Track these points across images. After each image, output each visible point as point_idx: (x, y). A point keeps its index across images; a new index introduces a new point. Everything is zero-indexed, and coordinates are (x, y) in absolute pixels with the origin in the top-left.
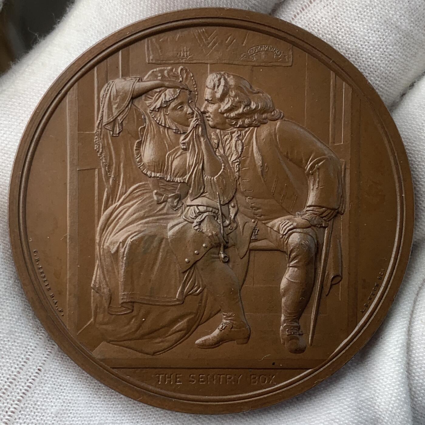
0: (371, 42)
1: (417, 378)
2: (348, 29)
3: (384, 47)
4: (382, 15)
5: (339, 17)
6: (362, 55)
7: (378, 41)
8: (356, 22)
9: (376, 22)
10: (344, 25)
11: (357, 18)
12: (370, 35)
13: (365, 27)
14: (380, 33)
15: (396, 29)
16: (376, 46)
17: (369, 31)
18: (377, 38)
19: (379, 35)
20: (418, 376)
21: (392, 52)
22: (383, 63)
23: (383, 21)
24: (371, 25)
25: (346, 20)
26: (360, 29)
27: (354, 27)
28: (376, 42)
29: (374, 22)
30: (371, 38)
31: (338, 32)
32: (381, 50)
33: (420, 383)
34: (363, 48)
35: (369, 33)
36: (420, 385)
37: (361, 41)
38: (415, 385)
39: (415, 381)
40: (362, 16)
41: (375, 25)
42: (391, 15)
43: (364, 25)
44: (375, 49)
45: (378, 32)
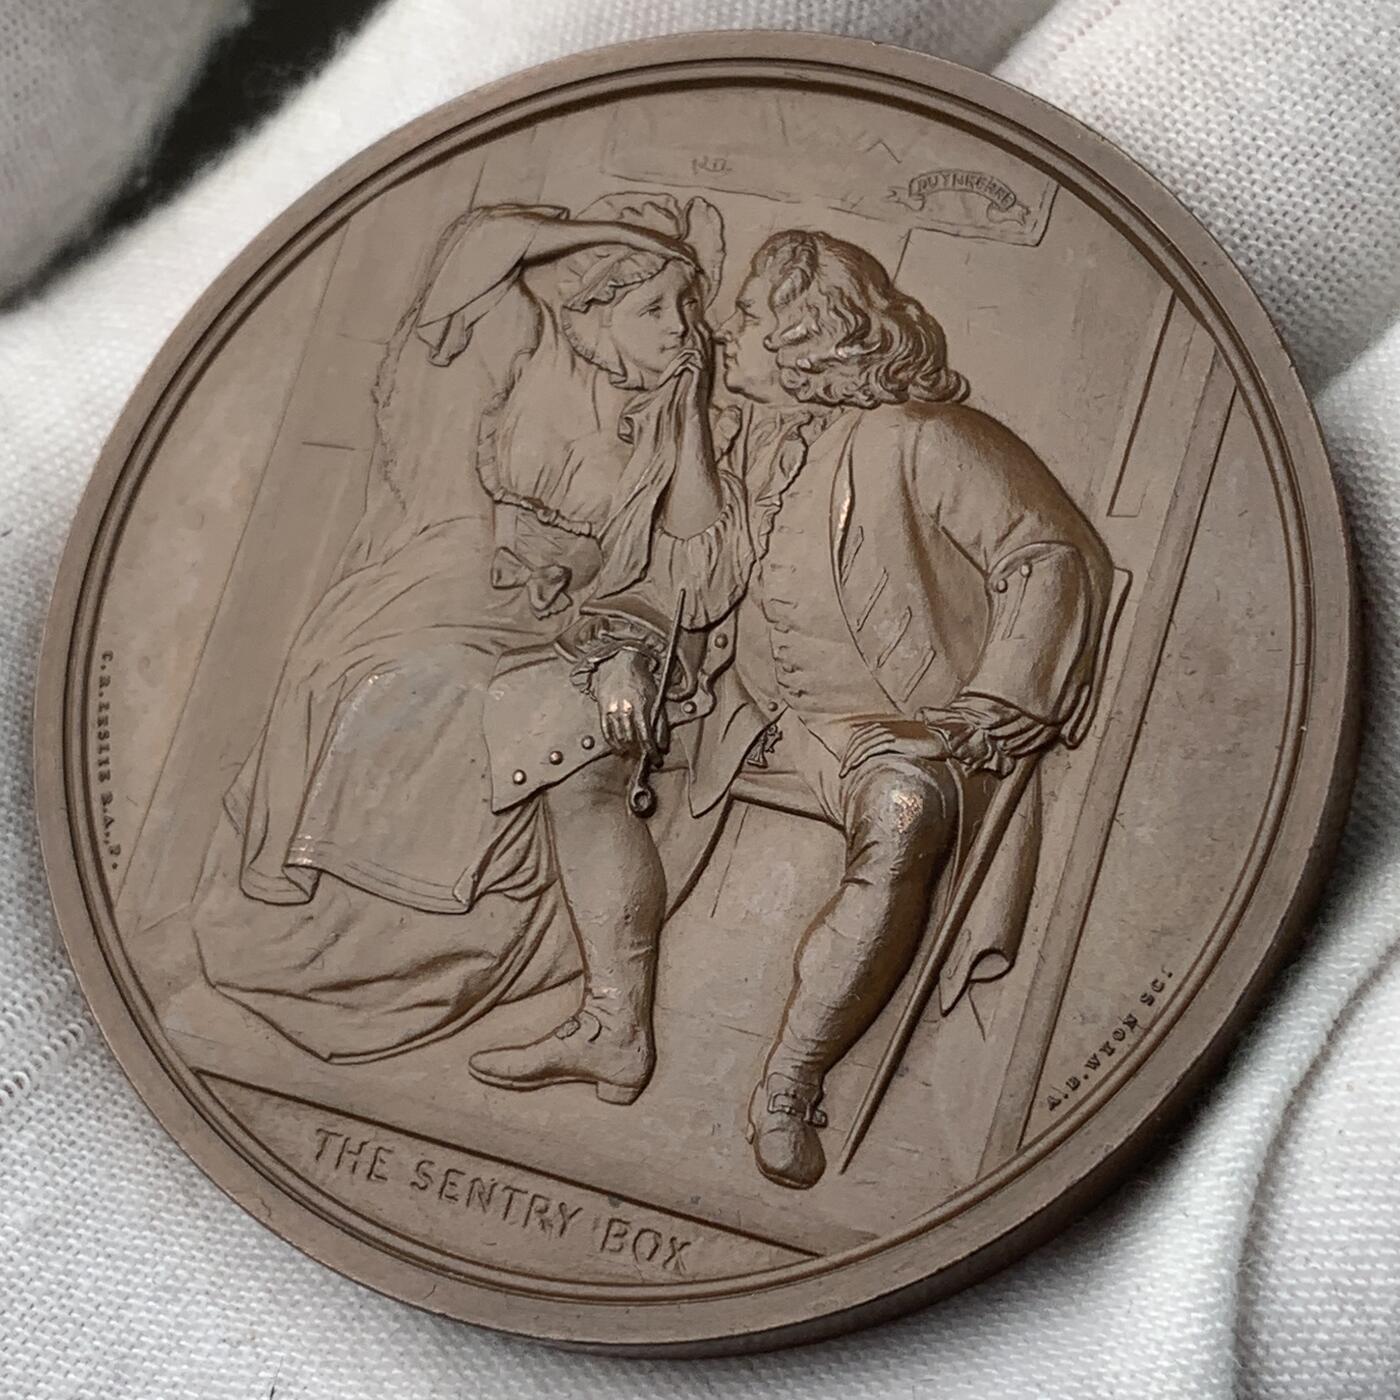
0: (1287, 131)
1: (1284, 1295)
2: (1216, 83)
3: (1329, 153)
4: (1330, 40)
5: (1191, 41)
6: (1250, 172)
7: (1311, 131)
8: (1246, 59)
9: (1312, 64)
10: (1203, 67)
11: (1249, 47)
12: (1286, 107)
13: (1273, 77)
14: (1319, 104)
15: (1377, 93)
16: (1303, 147)
17: (1286, 93)
18: (1309, 120)
19: (1317, 112)
20: (1291, 1289)
21: (1355, 175)
22: (1321, 212)
23: (1333, 62)
24: (1292, 74)
25: (1213, 53)
26: (1256, 84)
27: (1235, 75)
28: (1302, 133)
29: (1304, 66)
30: (1287, 117)
31: (1182, 88)
32: (1319, 162)
33: (1291, 1315)
34: (1258, 148)
35: (1282, 100)
36: (1291, 1322)
37: (1253, 124)
38: (1273, 1322)
39: (1277, 1307)
40: (1268, 43)
41: (1306, 76)
42: (1359, 41)
43: (1270, 74)
44: (1298, 156)
45: (1316, 98)
